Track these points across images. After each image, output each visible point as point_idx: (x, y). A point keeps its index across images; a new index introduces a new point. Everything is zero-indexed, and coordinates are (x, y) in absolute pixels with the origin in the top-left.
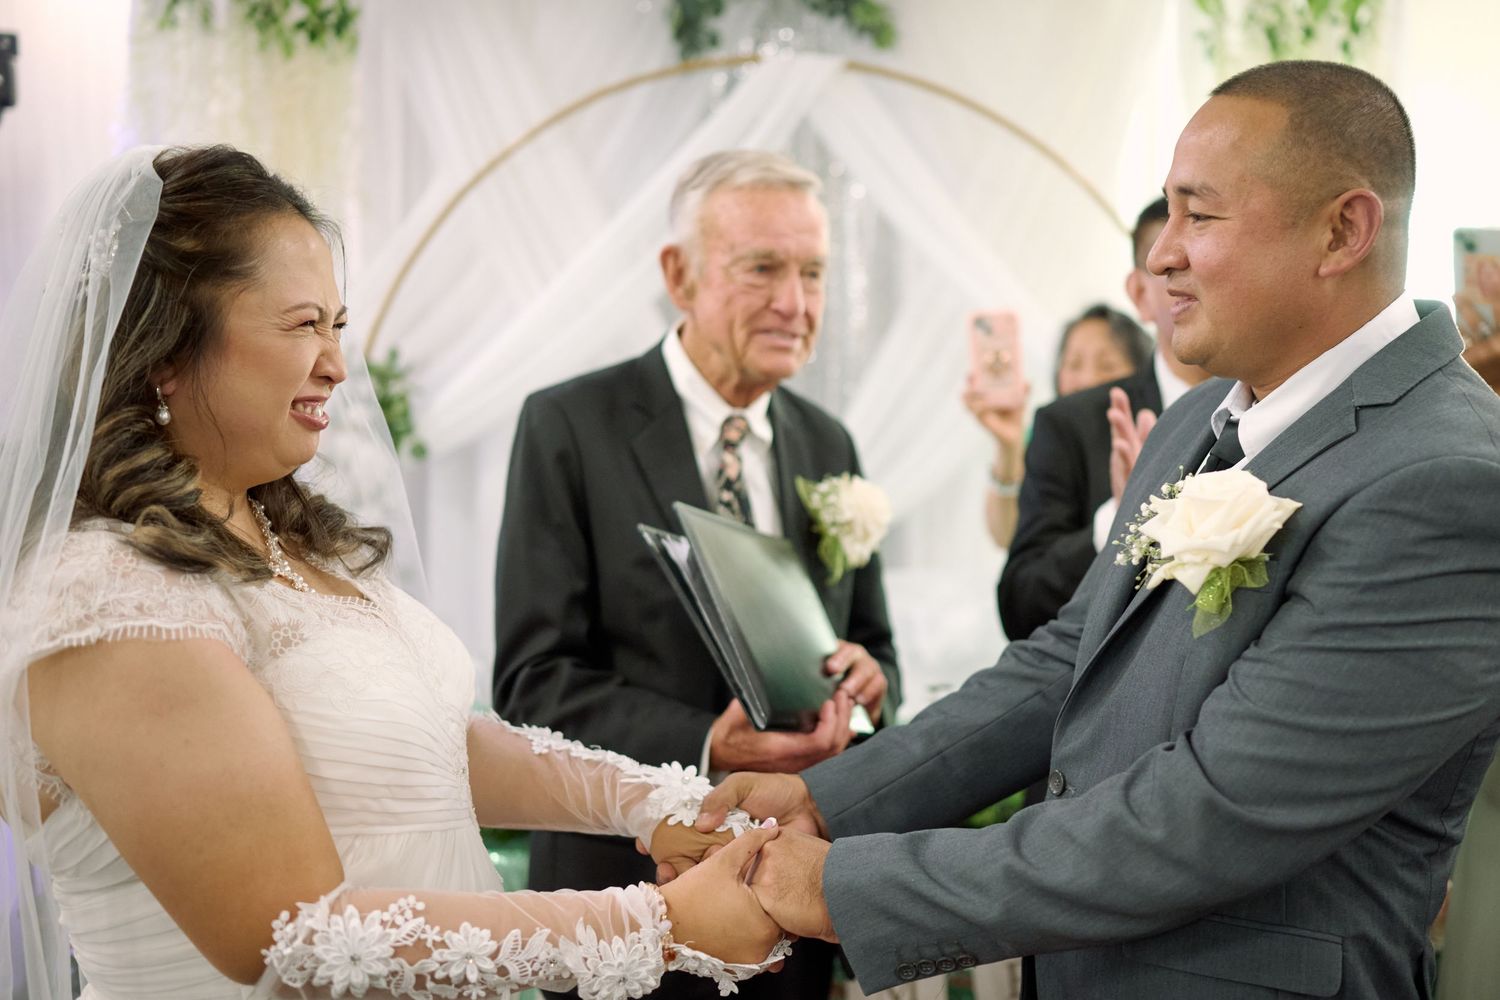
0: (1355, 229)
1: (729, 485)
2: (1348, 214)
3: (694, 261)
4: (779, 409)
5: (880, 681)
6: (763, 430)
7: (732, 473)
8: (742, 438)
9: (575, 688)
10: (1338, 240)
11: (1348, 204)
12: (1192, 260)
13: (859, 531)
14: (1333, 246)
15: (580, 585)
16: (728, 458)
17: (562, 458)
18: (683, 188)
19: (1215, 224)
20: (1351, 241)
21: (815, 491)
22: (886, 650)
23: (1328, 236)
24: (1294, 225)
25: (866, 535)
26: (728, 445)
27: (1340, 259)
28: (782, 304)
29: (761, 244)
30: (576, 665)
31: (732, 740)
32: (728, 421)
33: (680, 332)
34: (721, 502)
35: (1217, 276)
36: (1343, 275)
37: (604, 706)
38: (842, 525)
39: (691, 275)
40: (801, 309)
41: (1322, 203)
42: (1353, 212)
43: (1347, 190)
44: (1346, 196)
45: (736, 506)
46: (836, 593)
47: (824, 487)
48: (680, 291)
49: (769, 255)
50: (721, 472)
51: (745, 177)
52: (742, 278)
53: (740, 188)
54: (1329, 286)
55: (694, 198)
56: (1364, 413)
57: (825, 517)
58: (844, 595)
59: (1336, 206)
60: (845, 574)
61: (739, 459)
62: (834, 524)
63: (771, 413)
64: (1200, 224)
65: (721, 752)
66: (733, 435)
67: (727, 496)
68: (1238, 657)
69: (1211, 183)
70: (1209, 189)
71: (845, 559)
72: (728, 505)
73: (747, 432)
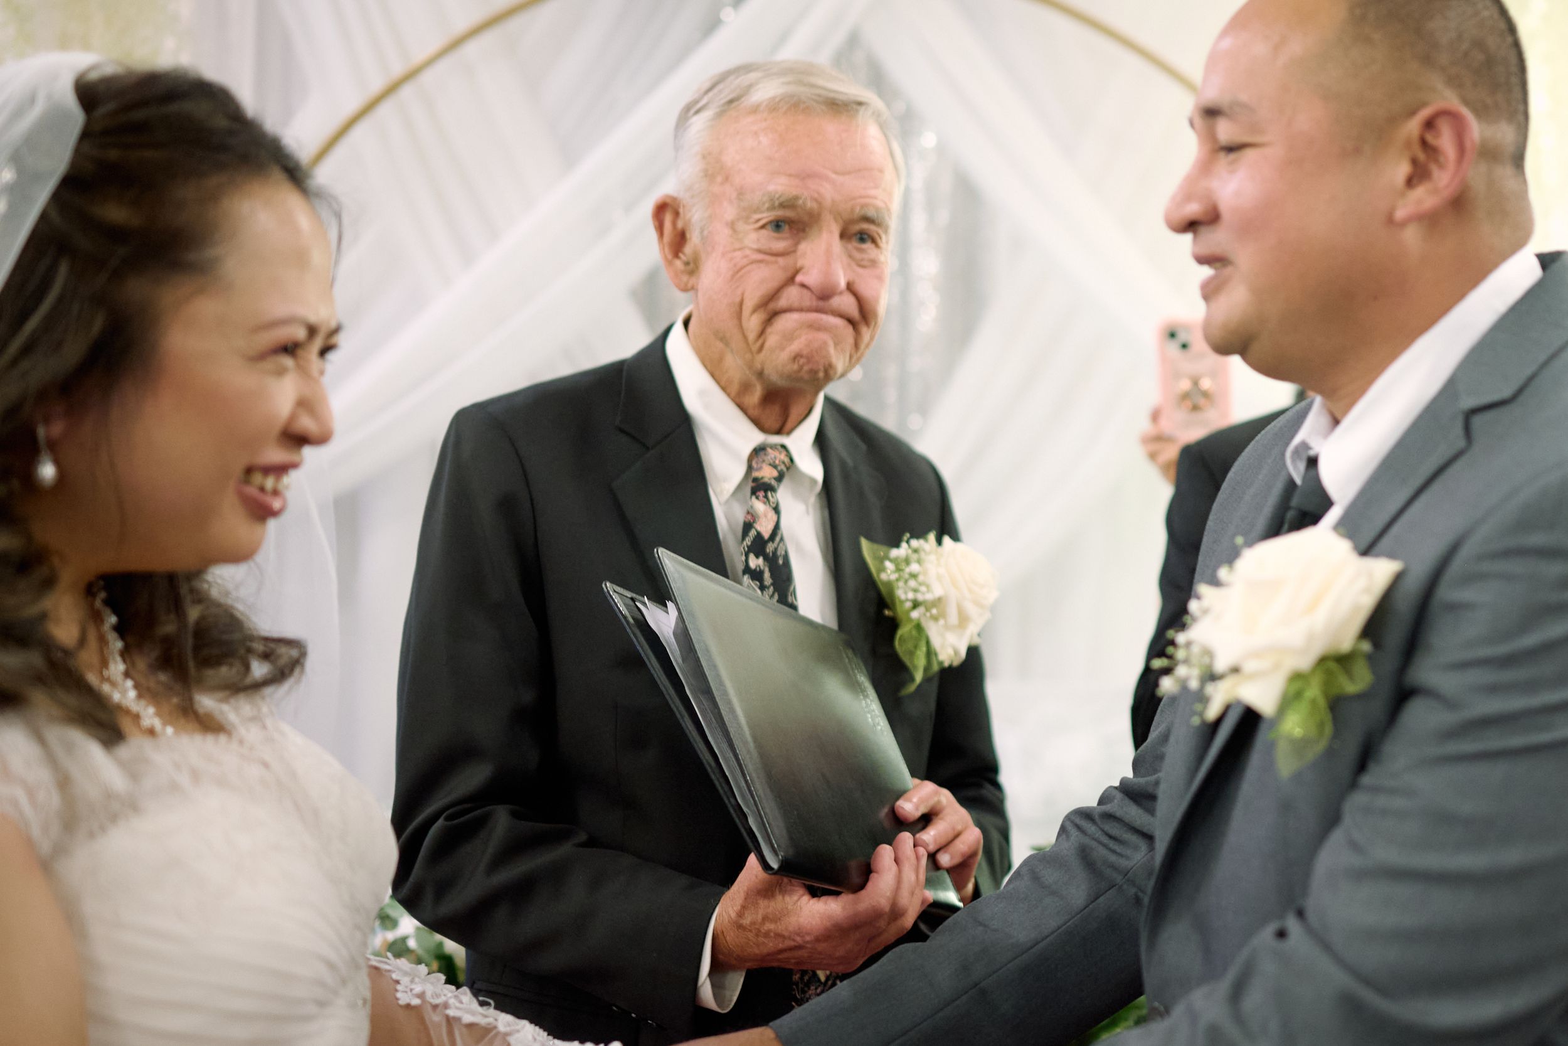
0: (1442, 159)
1: (759, 546)
2: (1429, 138)
3: (695, 216)
4: (834, 434)
5: (972, 836)
6: (811, 466)
7: (765, 528)
8: (780, 478)
9: (513, 849)
10: (1418, 175)
11: (1429, 124)
12: (1225, 208)
13: (953, 617)
14: (1410, 182)
15: (528, 696)
16: (759, 506)
17: (507, 505)
18: (690, 110)
19: (1249, 154)
20: (1436, 172)
21: (887, 558)
22: (987, 791)
23: (1403, 169)
24: (1357, 151)
25: (964, 619)
26: (761, 488)
27: (1423, 198)
28: (812, 277)
29: (781, 186)
30: (515, 815)
31: (747, 921)
32: (758, 451)
33: (686, 323)
34: (747, 570)
35: (1250, 226)
36: (1430, 220)
37: (557, 874)
38: (928, 605)
39: (694, 239)
40: (843, 284)
41: (1394, 121)
42: (1438, 135)
43: (1424, 105)
44: (1425, 113)
45: (767, 578)
46: (914, 709)
47: (902, 551)
48: (678, 264)
49: (789, 204)
50: (748, 527)
51: (766, 91)
52: (754, 239)
53: (755, 110)
54: (1411, 236)
55: (698, 123)
56: (1477, 421)
57: (903, 594)
58: (923, 710)
59: (1413, 126)
60: (927, 680)
61: (777, 510)
62: (916, 605)
63: (821, 441)
64: (1232, 156)
65: (732, 939)
66: (767, 473)
67: (755, 562)
68: (1353, 785)
69: (1243, 97)
70: (1244, 106)
71: (930, 653)
72: (756, 575)
73: (787, 469)
